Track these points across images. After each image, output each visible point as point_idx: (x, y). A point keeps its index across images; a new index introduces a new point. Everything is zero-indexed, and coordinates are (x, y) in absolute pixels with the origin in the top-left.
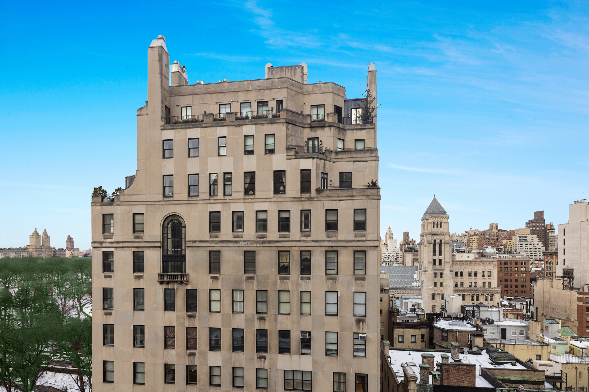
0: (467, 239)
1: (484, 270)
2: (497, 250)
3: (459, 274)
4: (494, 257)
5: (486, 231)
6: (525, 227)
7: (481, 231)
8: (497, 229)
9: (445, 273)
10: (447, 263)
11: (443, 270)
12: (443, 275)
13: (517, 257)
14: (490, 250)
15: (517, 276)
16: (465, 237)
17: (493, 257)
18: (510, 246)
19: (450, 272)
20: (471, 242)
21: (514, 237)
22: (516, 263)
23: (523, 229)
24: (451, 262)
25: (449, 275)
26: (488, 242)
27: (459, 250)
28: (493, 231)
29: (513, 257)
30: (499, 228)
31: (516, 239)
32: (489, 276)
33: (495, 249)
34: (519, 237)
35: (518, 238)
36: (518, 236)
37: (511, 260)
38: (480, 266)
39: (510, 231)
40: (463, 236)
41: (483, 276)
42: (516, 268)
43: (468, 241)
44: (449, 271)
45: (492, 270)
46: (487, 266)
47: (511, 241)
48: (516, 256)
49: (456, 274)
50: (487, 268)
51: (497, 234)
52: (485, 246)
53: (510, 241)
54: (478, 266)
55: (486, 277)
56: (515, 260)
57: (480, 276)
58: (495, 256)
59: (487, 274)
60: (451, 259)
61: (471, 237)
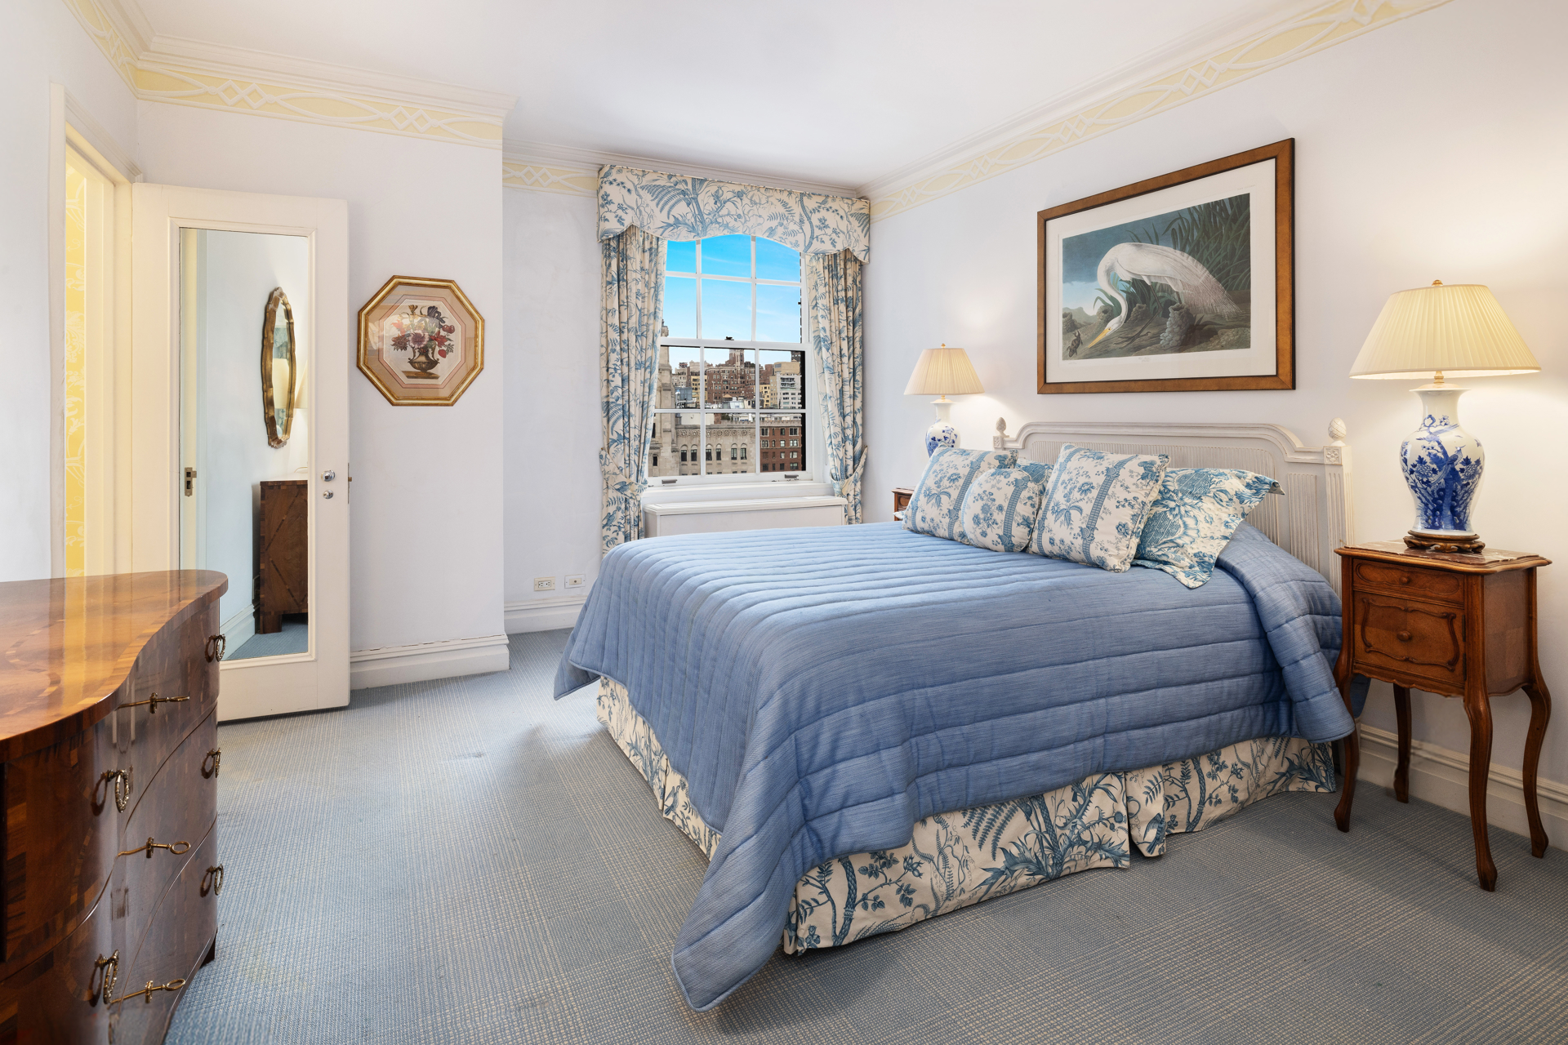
0: (685, 381)
1: (734, 446)
2: (749, 404)
3: (689, 456)
4: (744, 419)
5: (722, 365)
6: (790, 360)
7: (714, 365)
8: (742, 360)
9: (662, 454)
10: (665, 431)
11: (658, 448)
12: (660, 460)
13: (783, 419)
14: (737, 405)
15: (783, 457)
16: (682, 376)
17: (742, 419)
18: (766, 396)
19: (673, 452)
20: (694, 387)
21: (771, 379)
22: (782, 430)
23: (787, 363)
24: (673, 430)
25: (671, 459)
26: (727, 387)
27: (685, 404)
28: (736, 365)
29: (776, 419)
30: (746, 360)
31: (776, 381)
32: (742, 458)
33: (746, 402)
34: (783, 379)
35: (779, 381)
36: (779, 376)
37: (773, 425)
38: (727, 437)
39: (766, 366)
40: (679, 374)
41: (734, 458)
42: (783, 442)
43: (688, 384)
44: (669, 449)
45: (748, 445)
46: (739, 437)
47: (767, 386)
48: (781, 418)
49: (684, 457)
50: (741, 441)
51: (743, 373)
52: (728, 396)
53: (765, 388)
54: (723, 437)
55: (739, 461)
56: (781, 425)
57: (728, 459)
58: (746, 418)
59: (739, 454)
60: (674, 423)
61: (693, 377)
